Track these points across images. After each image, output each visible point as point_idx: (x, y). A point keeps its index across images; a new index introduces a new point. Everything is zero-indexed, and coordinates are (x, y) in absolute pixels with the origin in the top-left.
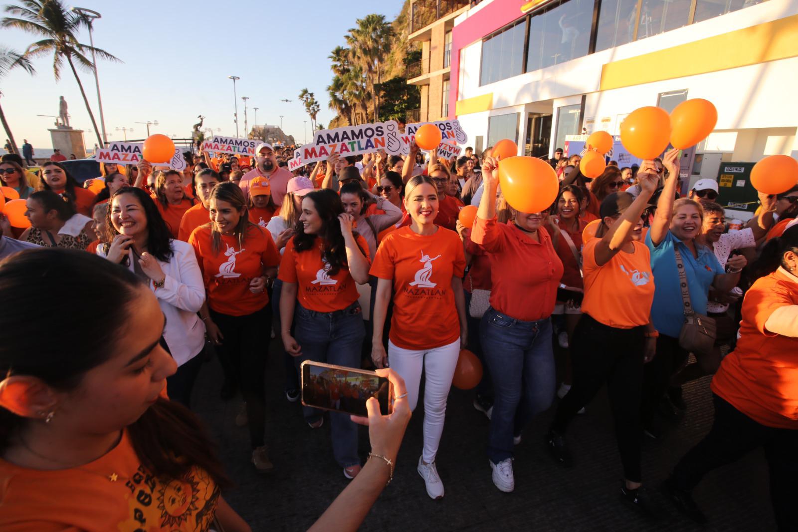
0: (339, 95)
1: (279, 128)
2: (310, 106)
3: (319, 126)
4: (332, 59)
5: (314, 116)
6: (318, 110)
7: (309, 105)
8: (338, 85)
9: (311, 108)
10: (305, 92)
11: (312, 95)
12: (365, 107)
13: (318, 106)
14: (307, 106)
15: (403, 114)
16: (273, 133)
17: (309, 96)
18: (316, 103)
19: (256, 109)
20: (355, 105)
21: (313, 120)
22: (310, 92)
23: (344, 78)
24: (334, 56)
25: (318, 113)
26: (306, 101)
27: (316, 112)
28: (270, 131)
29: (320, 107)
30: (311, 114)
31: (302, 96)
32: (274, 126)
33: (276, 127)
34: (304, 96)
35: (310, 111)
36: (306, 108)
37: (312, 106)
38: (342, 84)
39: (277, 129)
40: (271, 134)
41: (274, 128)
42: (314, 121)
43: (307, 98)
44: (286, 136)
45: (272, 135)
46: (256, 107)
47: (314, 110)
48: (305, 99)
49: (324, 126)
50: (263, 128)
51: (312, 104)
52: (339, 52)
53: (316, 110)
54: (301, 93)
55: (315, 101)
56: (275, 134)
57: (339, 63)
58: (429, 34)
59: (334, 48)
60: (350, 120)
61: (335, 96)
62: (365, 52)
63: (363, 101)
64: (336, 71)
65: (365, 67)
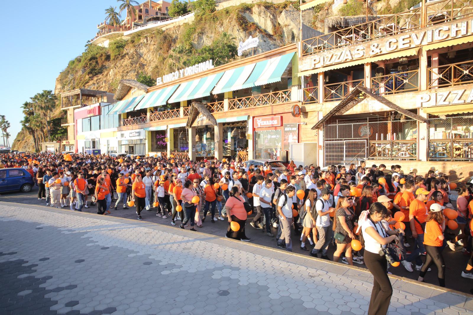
4: (23, 108)
6: (9, 127)
8: (27, 120)
12: (42, 131)
13: (9, 124)
15: (67, 141)
20: (37, 130)
23: (31, 117)
24: (24, 106)
38: (29, 120)
51: (4, 123)
52: (26, 104)
53: (7, 126)
55: (6, 121)
57: (27, 110)
58: (69, 109)
59: (24, 103)
60: (34, 137)
61: (26, 126)
62: (42, 108)
63: (41, 128)
64: (26, 113)
65: (42, 114)
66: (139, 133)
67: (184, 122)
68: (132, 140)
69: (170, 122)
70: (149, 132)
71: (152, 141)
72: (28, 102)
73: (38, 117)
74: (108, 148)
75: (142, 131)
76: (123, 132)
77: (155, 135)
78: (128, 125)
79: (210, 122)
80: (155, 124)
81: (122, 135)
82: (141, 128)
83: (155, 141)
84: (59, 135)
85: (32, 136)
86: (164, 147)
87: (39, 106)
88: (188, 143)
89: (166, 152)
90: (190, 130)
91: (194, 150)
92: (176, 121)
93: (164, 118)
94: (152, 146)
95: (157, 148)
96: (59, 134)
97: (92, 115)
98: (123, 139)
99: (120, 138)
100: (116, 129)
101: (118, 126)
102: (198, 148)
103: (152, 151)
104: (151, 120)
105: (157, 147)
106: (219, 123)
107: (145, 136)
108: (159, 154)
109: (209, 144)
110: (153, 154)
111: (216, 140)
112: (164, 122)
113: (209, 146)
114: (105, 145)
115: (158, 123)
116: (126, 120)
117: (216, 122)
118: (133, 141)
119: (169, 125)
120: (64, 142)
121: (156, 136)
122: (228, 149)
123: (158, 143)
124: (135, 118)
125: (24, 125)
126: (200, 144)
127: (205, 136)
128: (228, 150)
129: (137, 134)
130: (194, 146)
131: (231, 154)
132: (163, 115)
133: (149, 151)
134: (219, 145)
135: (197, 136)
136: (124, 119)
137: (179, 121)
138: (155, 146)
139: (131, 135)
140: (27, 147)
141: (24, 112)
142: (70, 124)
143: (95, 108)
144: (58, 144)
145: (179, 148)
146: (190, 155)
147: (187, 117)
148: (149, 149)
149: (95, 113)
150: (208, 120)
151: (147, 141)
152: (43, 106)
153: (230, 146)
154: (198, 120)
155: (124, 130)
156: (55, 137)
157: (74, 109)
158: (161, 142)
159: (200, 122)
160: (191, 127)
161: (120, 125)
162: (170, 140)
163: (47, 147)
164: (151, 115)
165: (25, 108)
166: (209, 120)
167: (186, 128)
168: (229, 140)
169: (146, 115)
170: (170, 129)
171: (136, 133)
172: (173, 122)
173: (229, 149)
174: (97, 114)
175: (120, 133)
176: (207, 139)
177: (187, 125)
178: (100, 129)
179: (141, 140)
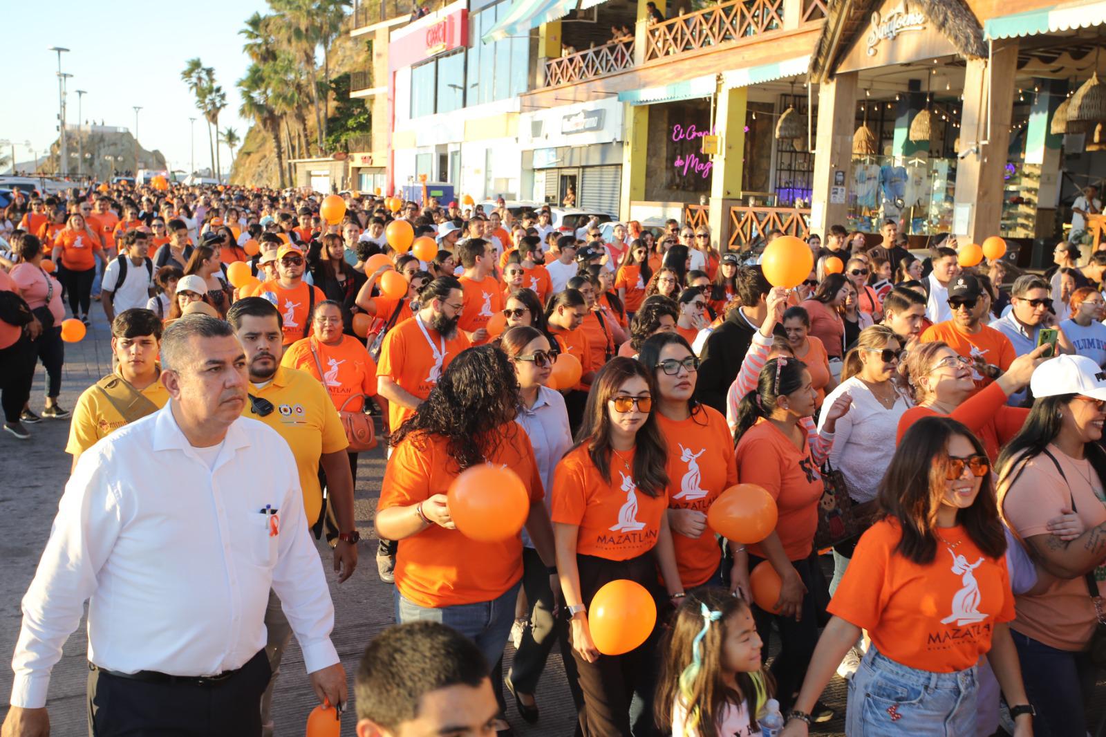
0: (256, 94)
1: (128, 134)
2: (205, 97)
3: (226, 132)
4: (244, 35)
5: (213, 116)
6: (223, 105)
7: (202, 93)
8: (256, 79)
9: (207, 101)
10: (196, 65)
11: (209, 72)
12: (302, 119)
13: (223, 97)
14: (198, 94)
15: (367, 154)
16: (115, 144)
17: (204, 75)
18: (218, 90)
19: (80, 93)
20: (286, 114)
21: (211, 124)
22: (205, 65)
23: (266, 68)
24: (250, 29)
25: (222, 111)
26: (196, 84)
27: (219, 109)
28: (107, 139)
29: (227, 98)
30: (208, 113)
31: (188, 74)
32: (116, 128)
33: (121, 130)
34: (194, 74)
35: (205, 107)
36: (197, 98)
37: (209, 97)
38: (262, 79)
39: (123, 135)
40: (109, 146)
41: (116, 133)
42: (213, 127)
43: (200, 79)
44: (146, 152)
45: (112, 148)
46: (81, 89)
47: (214, 104)
48: (194, 80)
49: (237, 134)
50: (90, 133)
51: (211, 91)
52: (255, 22)
53: (218, 105)
54: (186, 67)
55: (215, 86)
56: (120, 147)
57: (259, 41)
58: (373, 33)
59: (249, 16)
60: (277, 138)
61: (252, 98)
62: (298, 33)
63: (299, 107)
64: (253, 54)
65: (300, 55)
66: (599, 114)
67: (798, 54)
68: (572, 149)
69: (733, 58)
70: (640, 107)
71: (652, 153)
72: (262, 16)
73: (288, 69)
74: (487, 180)
75: (613, 106)
76: (539, 115)
77: (665, 126)
78: (563, 82)
79: (943, 35)
80: (667, 71)
81: (536, 127)
82: (609, 94)
83: (664, 153)
84: (352, 134)
85: (271, 136)
86: (702, 184)
87: (289, 26)
88: (810, 159)
89: (707, 203)
90: (827, 96)
91: (841, 198)
92: (762, 52)
93: (706, 43)
94: (650, 174)
95: (669, 186)
96: (354, 129)
97: (440, 48)
98: (539, 142)
99: (528, 143)
100: (515, 103)
101: (524, 89)
102: (863, 190)
103: (649, 197)
104: (653, 56)
105: (672, 181)
106: (999, 43)
107: (624, 131)
108: (675, 211)
109: (924, 172)
110: (650, 213)
111: (965, 146)
112: (706, 61)
113: (918, 183)
114: (478, 171)
115: (680, 66)
116: (554, 63)
117: (979, 36)
118: (576, 154)
119: (726, 75)
120: (357, 160)
121: (670, 132)
122: (1019, 201)
123: (678, 163)
124: (590, 52)
125: (247, 95)
126: (875, 170)
127: (900, 135)
128: (1022, 209)
129: (593, 121)
130: (839, 178)
131: (1037, 228)
132: (705, 27)
133: (632, 199)
134: (983, 168)
135: (862, 132)
136: (550, 59)
137: (774, 48)
138: (664, 177)
139: (569, 126)
140: (265, 175)
141: (249, 48)
142: (377, 94)
143: (451, 18)
144: (340, 164)
145: (771, 189)
146: (817, 222)
147: (818, 23)
148: (634, 188)
149: (451, 40)
150: (931, 28)
151: (627, 151)
152: (303, 28)
153: (1035, 184)
154: (874, 33)
155: (544, 103)
156: (337, 140)
157: (392, 29)
158: (692, 160)
159: (882, 48)
160: (831, 75)
161: (532, 86)
162: (729, 147)
163: (309, 175)
164: (652, 32)
165: (251, 35)
166: (942, 26)
167: (809, 85)
168: (1035, 153)
169: (632, 32)
170: (733, 92)
171: (589, 114)
172: (748, 54)
173: (1029, 203)
174: (457, 43)
175: (527, 118)
176: (911, 148)
177: (815, 66)
178: (464, 105)
179: (605, 146)
